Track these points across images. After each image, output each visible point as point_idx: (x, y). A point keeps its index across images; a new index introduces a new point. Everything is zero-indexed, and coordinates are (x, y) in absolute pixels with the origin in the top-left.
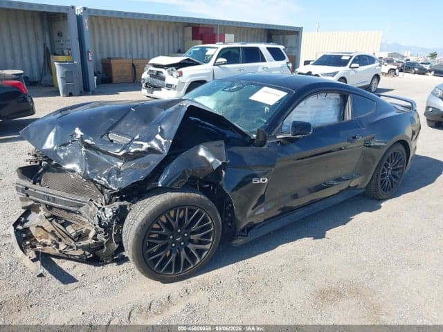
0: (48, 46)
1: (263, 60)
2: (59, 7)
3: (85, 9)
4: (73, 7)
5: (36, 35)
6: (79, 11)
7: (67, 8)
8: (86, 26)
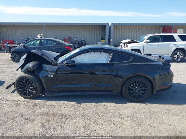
0: (103, 36)
1: (175, 41)
2: (103, 24)
3: (112, 23)
4: (108, 23)
5: (99, 33)
6: (110, 24)
7: (106, 24)
8: (112, 30)
